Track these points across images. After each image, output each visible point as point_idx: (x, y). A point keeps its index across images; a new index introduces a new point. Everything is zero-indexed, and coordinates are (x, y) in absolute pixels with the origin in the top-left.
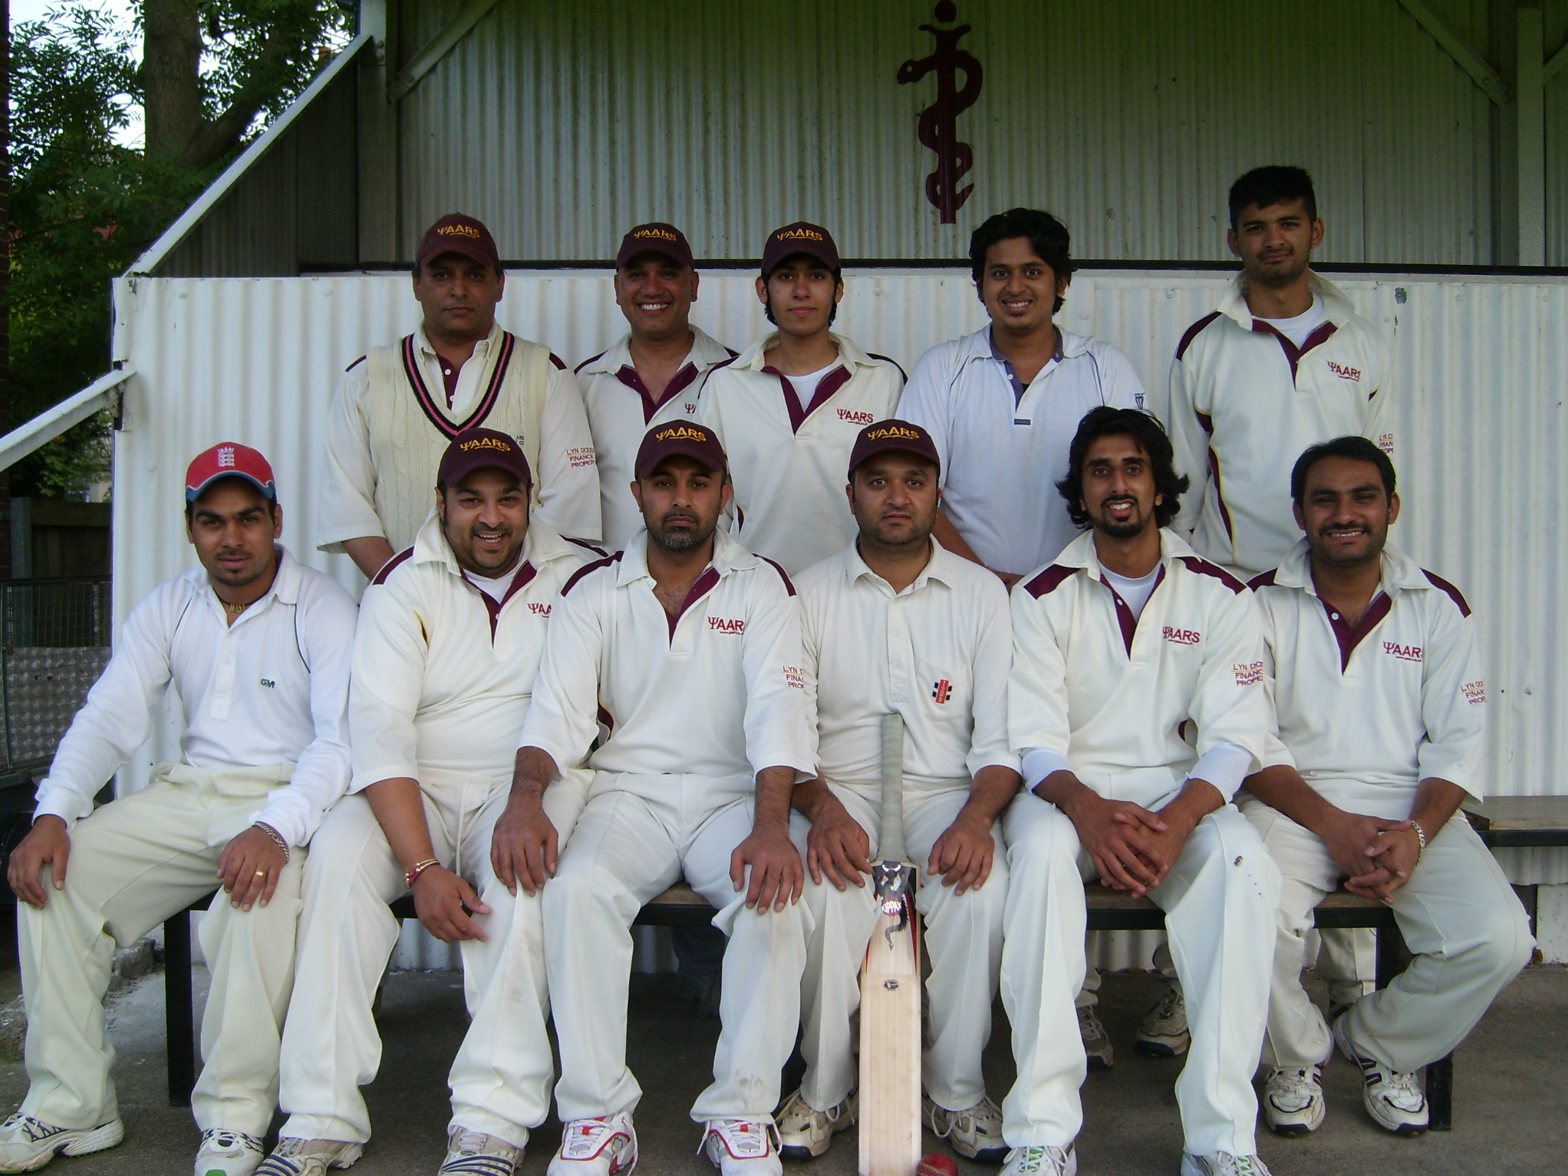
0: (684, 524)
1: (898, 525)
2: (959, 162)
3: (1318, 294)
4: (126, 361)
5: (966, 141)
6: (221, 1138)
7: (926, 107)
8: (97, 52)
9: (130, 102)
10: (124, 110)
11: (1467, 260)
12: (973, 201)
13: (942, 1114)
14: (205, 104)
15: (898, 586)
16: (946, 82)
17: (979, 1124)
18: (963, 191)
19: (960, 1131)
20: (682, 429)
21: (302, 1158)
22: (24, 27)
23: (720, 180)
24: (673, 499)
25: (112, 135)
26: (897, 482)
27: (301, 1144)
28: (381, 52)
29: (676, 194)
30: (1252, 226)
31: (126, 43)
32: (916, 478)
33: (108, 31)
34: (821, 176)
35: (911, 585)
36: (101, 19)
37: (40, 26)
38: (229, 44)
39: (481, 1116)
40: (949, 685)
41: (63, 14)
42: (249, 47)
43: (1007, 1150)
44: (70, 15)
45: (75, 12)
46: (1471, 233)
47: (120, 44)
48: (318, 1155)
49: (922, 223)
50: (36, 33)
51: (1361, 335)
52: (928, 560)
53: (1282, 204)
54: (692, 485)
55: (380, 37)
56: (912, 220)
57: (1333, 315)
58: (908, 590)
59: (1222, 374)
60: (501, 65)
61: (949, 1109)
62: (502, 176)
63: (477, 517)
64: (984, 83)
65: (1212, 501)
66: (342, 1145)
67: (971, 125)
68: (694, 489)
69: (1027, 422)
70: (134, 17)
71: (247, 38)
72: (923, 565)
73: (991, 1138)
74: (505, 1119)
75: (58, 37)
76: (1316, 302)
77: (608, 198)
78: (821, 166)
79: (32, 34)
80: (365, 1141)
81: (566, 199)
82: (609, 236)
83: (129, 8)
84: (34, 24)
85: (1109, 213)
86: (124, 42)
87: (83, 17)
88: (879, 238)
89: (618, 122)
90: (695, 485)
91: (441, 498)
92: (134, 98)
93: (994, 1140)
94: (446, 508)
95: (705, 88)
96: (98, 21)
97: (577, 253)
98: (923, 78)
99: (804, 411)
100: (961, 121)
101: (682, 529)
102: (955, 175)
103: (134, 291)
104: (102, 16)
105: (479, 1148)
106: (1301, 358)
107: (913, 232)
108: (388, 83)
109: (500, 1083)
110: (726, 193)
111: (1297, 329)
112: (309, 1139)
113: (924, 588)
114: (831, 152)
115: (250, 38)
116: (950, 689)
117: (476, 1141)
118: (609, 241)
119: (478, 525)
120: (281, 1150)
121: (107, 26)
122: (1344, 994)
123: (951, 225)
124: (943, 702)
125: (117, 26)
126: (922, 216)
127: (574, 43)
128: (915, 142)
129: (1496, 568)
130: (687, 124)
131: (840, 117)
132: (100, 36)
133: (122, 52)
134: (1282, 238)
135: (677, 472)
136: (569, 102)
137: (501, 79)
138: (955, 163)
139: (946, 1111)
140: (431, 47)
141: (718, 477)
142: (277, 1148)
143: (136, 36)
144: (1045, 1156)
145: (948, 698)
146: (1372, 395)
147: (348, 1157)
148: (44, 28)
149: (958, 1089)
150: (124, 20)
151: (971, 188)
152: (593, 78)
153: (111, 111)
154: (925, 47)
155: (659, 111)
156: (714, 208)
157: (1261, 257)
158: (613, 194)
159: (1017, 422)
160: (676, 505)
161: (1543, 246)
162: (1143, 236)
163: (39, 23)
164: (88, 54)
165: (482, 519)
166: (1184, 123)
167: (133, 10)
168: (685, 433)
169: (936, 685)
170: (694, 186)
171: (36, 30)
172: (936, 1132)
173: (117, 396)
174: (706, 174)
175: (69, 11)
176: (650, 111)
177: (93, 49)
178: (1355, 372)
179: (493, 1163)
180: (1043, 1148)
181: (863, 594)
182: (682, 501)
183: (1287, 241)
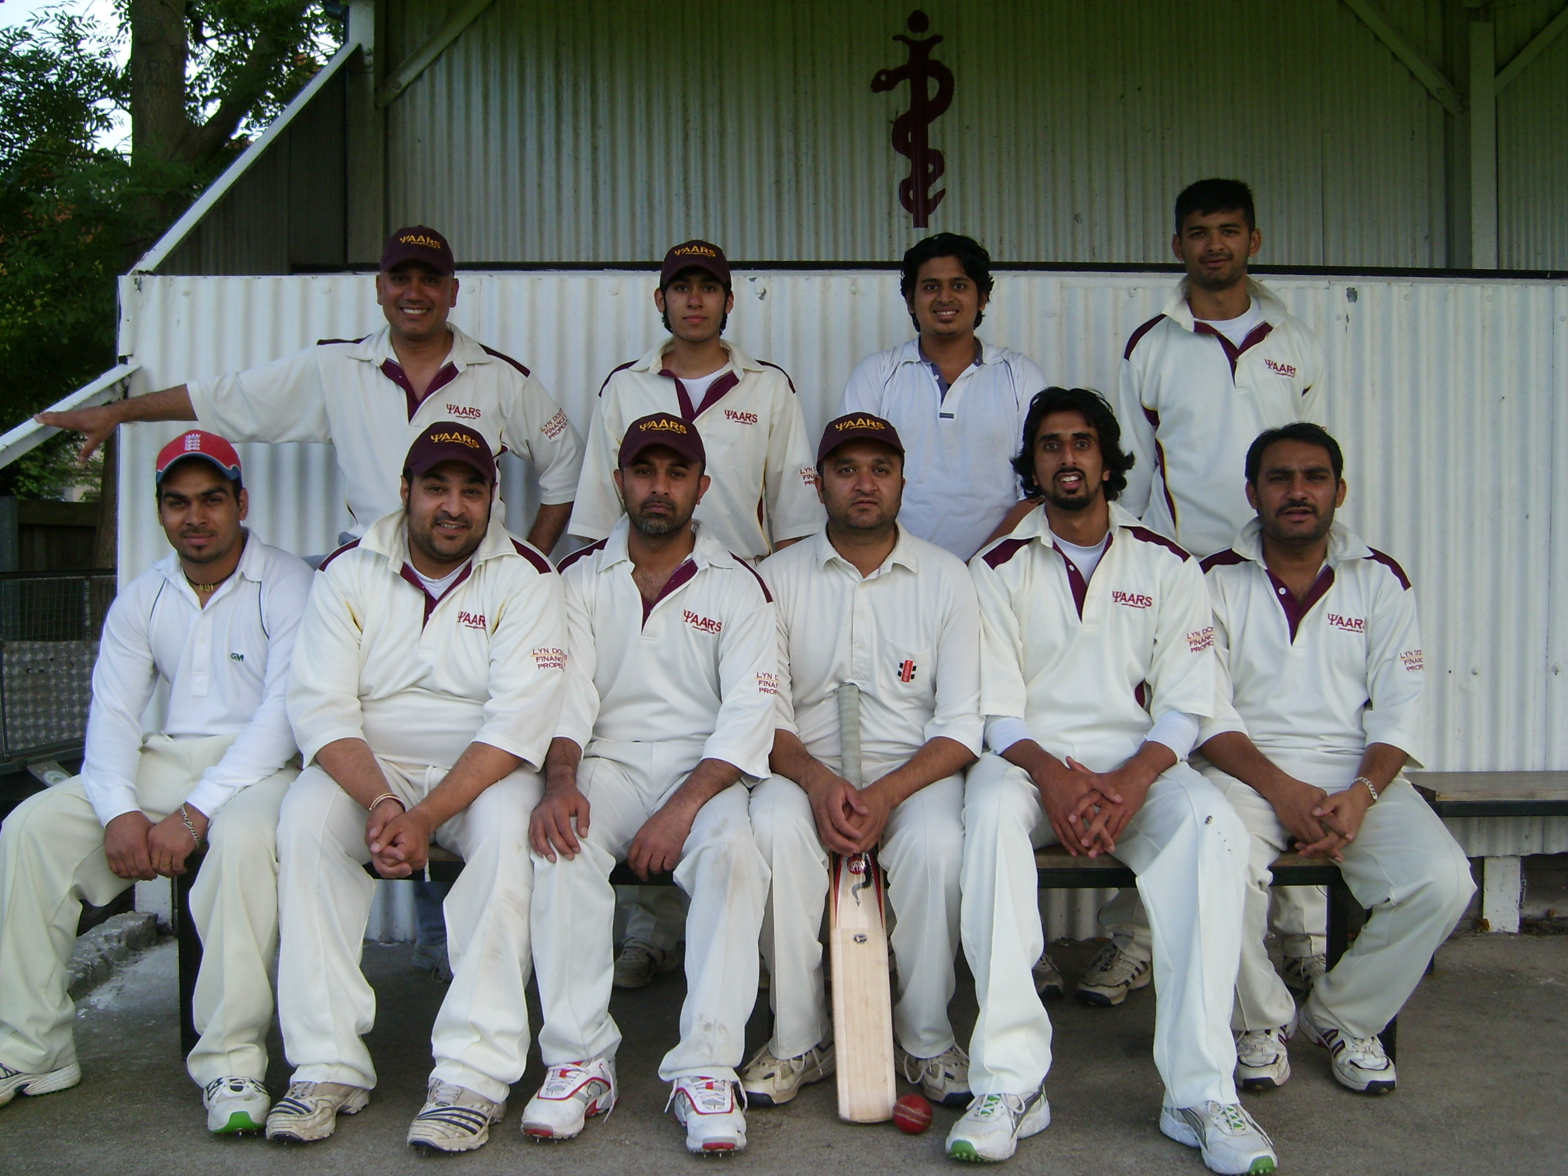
0: (661, 510)
1: (865, 510)
2: (931, 168)
3: (1257, 298)
4: (132, 355)
5: (938, 148)
6: (232, 1084)
7: (900, 114)
8: (81, 58)
9: (113, 107)
10: (108, 114)
11: (1422, 263)
12: (945, 207)
13: (914, 1061)
14: (187, 108)
15: (865, 571)
16: (918, 91)
17: (947, 1071)
18: (935, 196)
19: (930, 1077)
20: (664, 421)
21: (314, 1099)
22: (6, 32)
23: (700, 184)
24: (652, 486)
25: (95, 139)
26: (865, 469)
27: (311, 1087)
28: (369, 60)
29: (657, 198)
30: (1197, 231)
31: (109, 49)
32: (882, 466)
33: (92, 37)
34: (797, 182)
35: (877, 570)
36: (84, 25)
37: (21, 31)
38: (213, 51)
39: (459, 1070)
40: (914, 665)
41: (47, 20)
42: (232, 52)
43: (969, 1097)
44: (53, 21)
45: (59, 18)
46: (1427, 238)
47: (103, 50)
48: (328, 1097)
49: (896, 228)
50: (18, 38)
51: (1296, 336)
52: (894, 546)
53: (1223, 213)
54: (671, 474)
55: (369, 44)
56: (886, 224)
57: (1268, 316)
58: (873, 575)
59: (1167, 372)
60: (485, 71)
61: (920, 1057)
62: (486, 181)
63: (440, 506)
64: (955, 92)
65: (1159, 493)
66: (352, 1089)
67: (943, 132)
68: (672, 478)
69: (951, 416)
70: (119, 22)
71: (229, 43)
72: (888, 550)
73: (958, 1083)
74: (482, 1073)
75: (40, 42)
76: (1253, 304)
77: (590, 202)
78: (797, 173)
79: (14, 39)
80: (372, 1087)
81: (549, 204)
82: (591, 238)
83: (114, 14)
84: (16, 29)
85: (1076, 218)
86: (107, 47)
87: (66, 23)
88: (854, 242)
89: (600, 128)
90: (674, 474)
91: (406, 486)
92: (117, 102)
93: (961, 1084)
94: (409, 496)
95: (684, 97)
96: (81, 27)
97: (560, 255)
98: (896, 87)
99: (695, 411)
100: (933, 129)
101: (659, 516)
102: (928, 180)
103: (139, 289)
104: (84, 21)
105: (453, 1099)
106: (1240, 357)
107: (886, 236)
108: (376, 90)
109: (477, 1038)
110: (705, 197)
111: (1236, 329)
112: (319, 1081)
113: (889, 574)
114: (807, 159)
115: (233, 44)
116: (915, 668)
117: (450, 1093)
118: (591, 242)
119: (440, 514)
120: (293, 1093)
121: (89, 31)
122: (1294, 949)
123: (923, 229)
124: (908, 681)
125: (99, 32)
126: (895, 220)
127: (557, 53)
128: (888, 148)
129: (1443, 555)
130: (668, 130)
131: (816, 124)
132: (82, 42)
133: (105, 57)
134: (1223, 243)
135: (657, 462)
136: (553, 108)
137: (486, 87)
138: (927, 168)
139: (918, 1060)
140: (418, 54)
141: (696, 467)
142: (289, 1092)
143: (119, 41)
144: (1000, 1104)
145: (913, 677)
146: (1305, 391)
147: (356, 1103)
148: (26, 33)
149: (926, 1037)
150: (107, 26)
151: (943, 193)
152: (576, 85)
153: (94, 116)
154: (899, 57)
155: (640, 117)
156: (693, 212)
157: (1202, 260)
158: (595, 197)
159: (942, 415)
160: (654, 492)
161: (1495, 250)
162: (1109, 240)
163: (20, 28)
164: (72, 60)
165: (445, 508)
166: (1149, 131)
167: (117, 15)
168: (666, 425)
169: (901, 666)
170: (674, 190)
171: (18, 35)
172: (909, 1078)
173: (123, 390)
174: (686, 180)
175: (52, 17)
176: (631, 118)
177: (76, 54)
178: (1291, 369)
179: (465, 1114)
180: (1000, 1095)
181: (833, 578)
182: (660, 489)
183: (1227, 247)
